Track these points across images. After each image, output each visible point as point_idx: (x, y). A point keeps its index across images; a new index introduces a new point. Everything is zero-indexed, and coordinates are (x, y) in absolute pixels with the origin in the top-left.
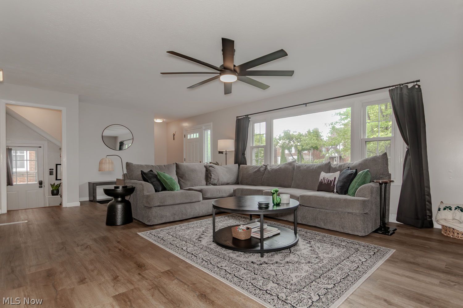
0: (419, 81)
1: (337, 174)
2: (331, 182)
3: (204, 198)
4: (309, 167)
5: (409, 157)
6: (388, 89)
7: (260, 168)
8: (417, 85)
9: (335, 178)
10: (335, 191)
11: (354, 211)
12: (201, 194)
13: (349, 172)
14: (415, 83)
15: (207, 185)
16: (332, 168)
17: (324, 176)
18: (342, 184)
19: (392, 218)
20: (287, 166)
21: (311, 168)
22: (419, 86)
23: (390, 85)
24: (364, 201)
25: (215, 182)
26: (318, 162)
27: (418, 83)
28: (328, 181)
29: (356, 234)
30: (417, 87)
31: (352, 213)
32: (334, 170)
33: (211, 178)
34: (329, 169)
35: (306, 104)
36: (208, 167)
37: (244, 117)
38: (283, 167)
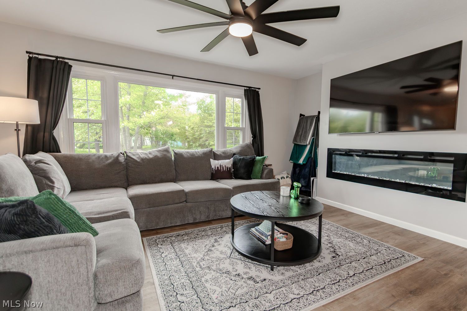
4: (193, 154)
7: (117, 157)
9: (231, 165)
10: (233, 177)
16: (217, 154)
34: (216, 157)
35: (173, 76)
36: (33, 164)
37: (54, 59)
38: (159, 154)
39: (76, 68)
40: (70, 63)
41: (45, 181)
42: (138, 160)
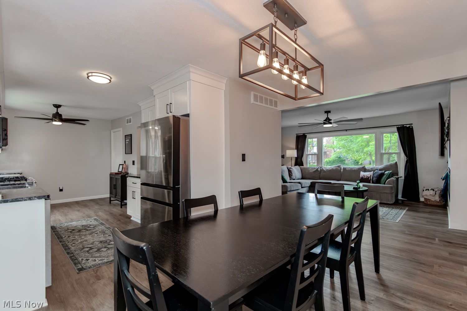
0: (412, 124)
1: (372, 173)
2: (369, 177)
3: (302, 187)
4: (352, 169)
5: (408, 164)
6: (396, 126)
7: (318, 169)
8: (411, 126)
9: (371, 175)
10: (371, 182)
11: (388, 192)
12: (300, 185)
13: (380, 172)
14: (410, 125)
15: (290, 180)
16: (367, 169)
17: (362, 174)
18: (376, 178)
19: (400, 197)
20: (337, 168)
21: (354, 169)
22: (412, 127)
23: (398, 125)
24: (391, 187)
25: (294, 178)
26: (357, 167)
27: (412, 125)
28: (367, 177)
29: (388, 203)
30: (411, 127)
31: (386, 193)
32: (369, 171)
33: (292, 175)
34: (365, 170)
35: (346, 130)
36: (289, 168)
37: (302, 134)
38: (334, 168)
39: (308, 136)
40: (306, 134)
41: (291, 173)
42: (325, 170)
